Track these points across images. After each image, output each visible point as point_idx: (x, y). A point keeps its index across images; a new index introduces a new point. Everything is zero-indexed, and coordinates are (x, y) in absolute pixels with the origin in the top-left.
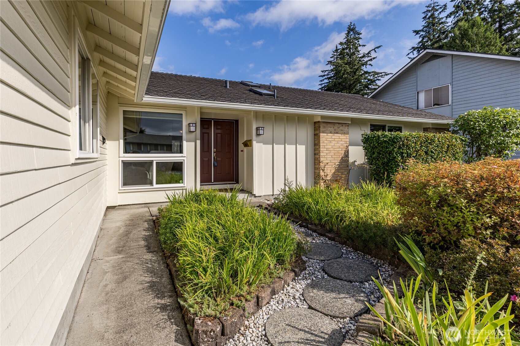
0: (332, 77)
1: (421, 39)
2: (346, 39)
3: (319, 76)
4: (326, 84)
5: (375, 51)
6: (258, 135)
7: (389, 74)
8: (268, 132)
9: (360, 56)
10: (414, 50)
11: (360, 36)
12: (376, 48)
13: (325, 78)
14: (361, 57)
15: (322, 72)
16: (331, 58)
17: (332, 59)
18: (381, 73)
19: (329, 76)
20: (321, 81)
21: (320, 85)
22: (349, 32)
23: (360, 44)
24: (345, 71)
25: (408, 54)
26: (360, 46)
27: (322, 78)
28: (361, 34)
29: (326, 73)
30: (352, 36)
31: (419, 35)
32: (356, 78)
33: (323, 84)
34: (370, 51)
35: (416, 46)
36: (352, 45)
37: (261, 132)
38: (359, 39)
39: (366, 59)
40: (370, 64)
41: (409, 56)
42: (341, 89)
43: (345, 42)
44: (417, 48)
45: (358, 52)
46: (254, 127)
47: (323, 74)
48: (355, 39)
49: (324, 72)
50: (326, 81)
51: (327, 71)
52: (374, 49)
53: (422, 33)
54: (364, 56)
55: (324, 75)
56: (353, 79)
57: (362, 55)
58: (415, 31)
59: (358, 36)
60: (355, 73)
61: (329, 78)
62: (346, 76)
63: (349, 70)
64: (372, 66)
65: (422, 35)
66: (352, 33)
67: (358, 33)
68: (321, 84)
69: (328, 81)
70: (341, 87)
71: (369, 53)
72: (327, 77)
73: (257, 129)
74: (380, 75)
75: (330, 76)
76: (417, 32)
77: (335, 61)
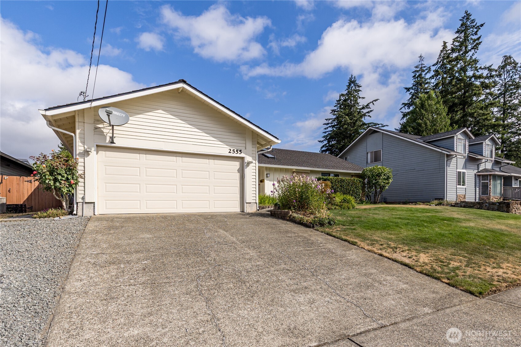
0: (335, 125)
1: (411, 96)
2: (347, 91)
3: (324, 124)
4: (330, 132)
5: (373, 104)
6: (267, 177)
7: (385, 126)
8: (271, 176)
9: (360, 107)
10: (405, 105)
11: (360, 88)
12: (374, 101)
13: (329, 127)
14: (360, 109)
15: (326, 120)
16: (335, 106)
17: (336, 108)
18: (379, 125)
19: (332, 124)
20: (325, 129)
21: (324, 133)
22: (350, 84)
23: (360, 97)
24: (345, 121)
25: (401, 109)
26: (360, 98)
27: (326, 126)
28: (361, 86)
29: (330, 121)
30: (353, 88)
31: (409, 92)
32: (355, 129)
33: (327, 132)
34: (369, 104)
35: (406, 102)
36: (353, 97)
37: (268, 176)
38: (359, 91)
39: (365, 111)
40: (369, 116)
41: (402, 110)
42: (342, 138)
43: (347, 94)
44: (407, 104)
45: (358, 104)
46: (265, 174)
47: (327, 122)
48: (355, 91)
49: (328, 120)
50: (330, 129)
51: (330, 119)
52: (372, 102)
53: (411, 91)
54: (363, 108)
55: (328, 124)
56: (353, 130)
57: (361, 107)
58: (406, 88)
59: (358, 88)
60: (354, 124)
61: (333, 126)
62: (346, 126)
63: (349, 121)
64: (370, 117)
65: (412, 92)
66: (352, 85)
67: (358, 85)
68: (326, 132)
69: (332, 129)
70: (342, 137)
71: (367, 105)
72: (330, 125)
73: (267, 174)
74: (378, 126)
75: (334, 124)
76: (408, 89)
77: (339, 109)
